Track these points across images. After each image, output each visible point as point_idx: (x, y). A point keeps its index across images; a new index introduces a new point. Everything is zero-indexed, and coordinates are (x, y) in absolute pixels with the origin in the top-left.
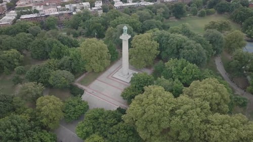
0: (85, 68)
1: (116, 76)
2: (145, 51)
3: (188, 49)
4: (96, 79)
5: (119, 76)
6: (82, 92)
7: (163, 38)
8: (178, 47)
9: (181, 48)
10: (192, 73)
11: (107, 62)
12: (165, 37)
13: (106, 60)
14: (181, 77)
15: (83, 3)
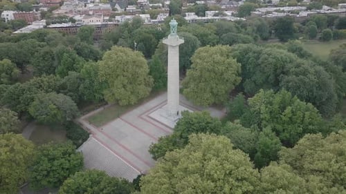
0: (103, 95)
1: (154, 115)
2: (213, 75)
3: (297, 75)
4: (118, 116)
5: (161, 116)
6: (85, 136)
7: (251, 54)
8: (278, 71)
9: (283, 73)
10: (302, 121)
11: (143, 90)
12: (254, 52)
13: (143, 87)
14: (279, 127)
15: (141, 15)
